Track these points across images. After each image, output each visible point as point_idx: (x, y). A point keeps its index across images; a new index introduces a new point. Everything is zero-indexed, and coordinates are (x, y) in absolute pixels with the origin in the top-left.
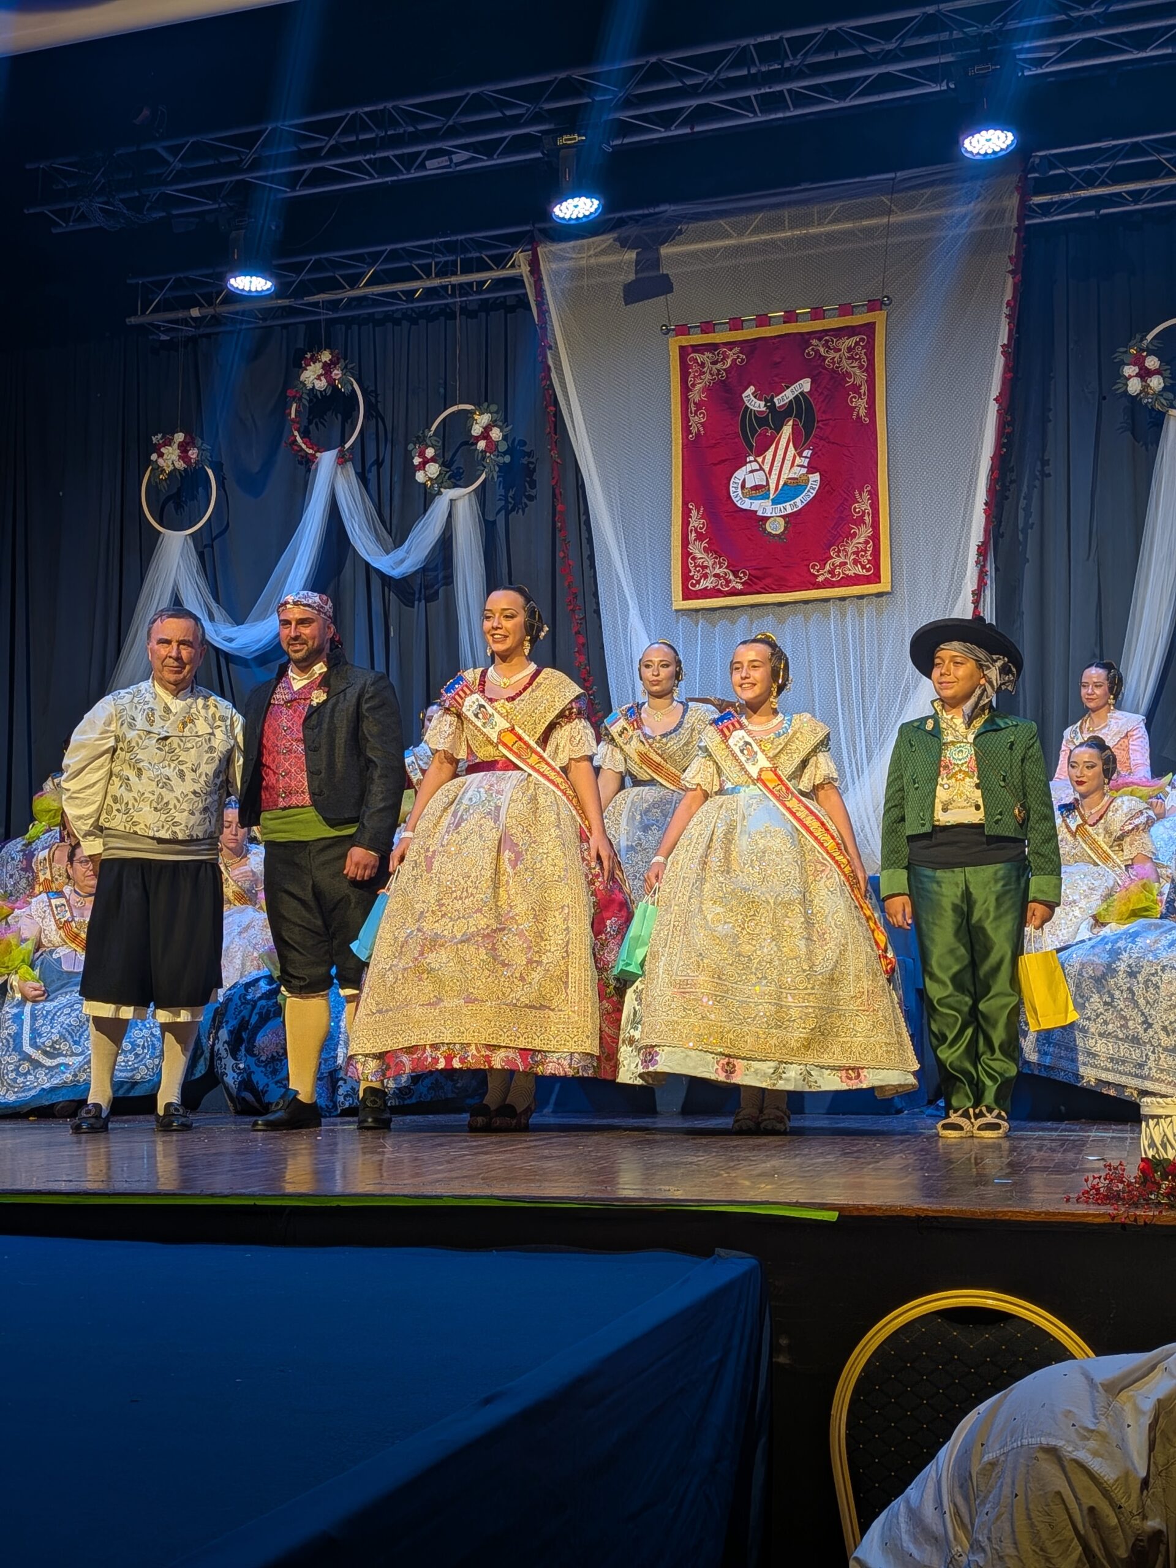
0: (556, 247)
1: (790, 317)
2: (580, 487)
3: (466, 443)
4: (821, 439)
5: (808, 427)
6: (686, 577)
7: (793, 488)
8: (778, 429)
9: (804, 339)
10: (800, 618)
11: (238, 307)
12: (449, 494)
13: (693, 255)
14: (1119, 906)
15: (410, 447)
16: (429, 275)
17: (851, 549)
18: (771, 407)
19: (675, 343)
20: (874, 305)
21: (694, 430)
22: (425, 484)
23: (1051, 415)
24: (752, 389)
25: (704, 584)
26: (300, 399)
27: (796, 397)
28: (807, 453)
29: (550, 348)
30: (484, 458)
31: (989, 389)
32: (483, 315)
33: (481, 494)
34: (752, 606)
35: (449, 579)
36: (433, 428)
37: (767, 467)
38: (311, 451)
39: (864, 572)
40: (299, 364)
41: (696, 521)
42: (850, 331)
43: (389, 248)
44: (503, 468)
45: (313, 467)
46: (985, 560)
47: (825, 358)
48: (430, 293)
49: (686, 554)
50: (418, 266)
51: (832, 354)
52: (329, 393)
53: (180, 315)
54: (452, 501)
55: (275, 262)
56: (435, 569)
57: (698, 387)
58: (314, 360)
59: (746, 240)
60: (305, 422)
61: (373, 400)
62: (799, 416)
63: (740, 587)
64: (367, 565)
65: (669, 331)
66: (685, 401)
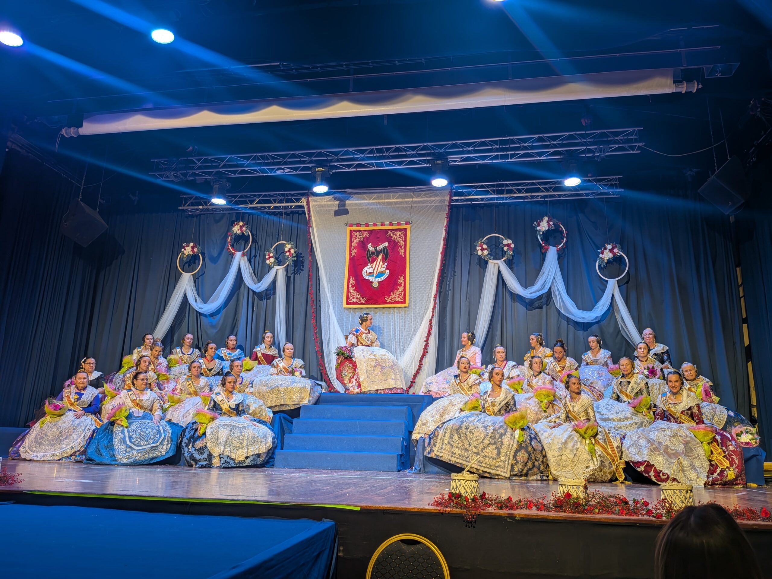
0: (315, 198)
1: (383, 224)
2: (317, 268)
3: (283, 252)
4: (390, 260)
5: (387, 256)
6: (348, 298)
7: (381, 274)
8: (378, 256)
9: (386, 231)
10: (381, 313)
11: (214, 207)
12: (277, 268)
13: (356, 204)
14: (469, 406)
15: (265, 252)
16: (275, 202)
17: (397, 293)
18: (376, 250)
19: (349, 229)
20: (407, 223)
21: (353, 255)
22: (269, 264)
23: (457, 258)
24: (370, 244)
25: (353, 300)
26: (232, 236)
27: (383, 248)
28: (386, 264)
29: (311, 227)
30: (288, 258)
31: (439, 251)
32: (292, 215)
33: (287, 269)
34: (367, 308)
35: (274, 294)
36: (273, 248)
37: (374, 267)
38: (233, 252)
39: (401, 300)
40: (232, 224)
41: (352, 281)
42: (400, 230)
43: (264, 193)
44: (294, 261)
45: (234, 257)
46: (436, 299)
47: (392, 237)
48: (275, 208)
49: (348, 291)
50: (272, 199)
51: (394, 236)
52: (241, 234)
53: (196, 207)
54: (277, 270)
55: (227, 195)
56: (270, 290)
57: (355, 242)
58: (237, 224)
59: (371, 201)
60: (233, 243)
61: (255, 237)
62: (384, 253)
63: (364, 302)
64: (249, 288)
65: (347, 225)
66: (351, 246)
